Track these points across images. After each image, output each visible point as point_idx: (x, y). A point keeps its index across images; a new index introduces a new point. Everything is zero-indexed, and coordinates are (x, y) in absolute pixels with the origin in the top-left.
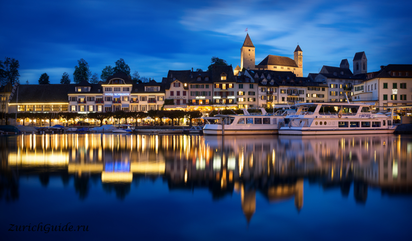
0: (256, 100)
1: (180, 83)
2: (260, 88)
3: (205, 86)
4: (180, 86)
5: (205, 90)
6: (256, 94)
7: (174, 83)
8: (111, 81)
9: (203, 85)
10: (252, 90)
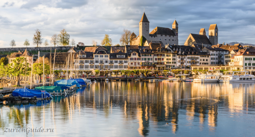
0: (176, 63)
1: (136, 53)
2: (178, 56)
3: (149, 55)
4: (136, 55)
5: (149, 57)
6: (176, 59)
7: (133, 53)
8: (98, 52)
9: (148, 55)
10: (174, 58)
